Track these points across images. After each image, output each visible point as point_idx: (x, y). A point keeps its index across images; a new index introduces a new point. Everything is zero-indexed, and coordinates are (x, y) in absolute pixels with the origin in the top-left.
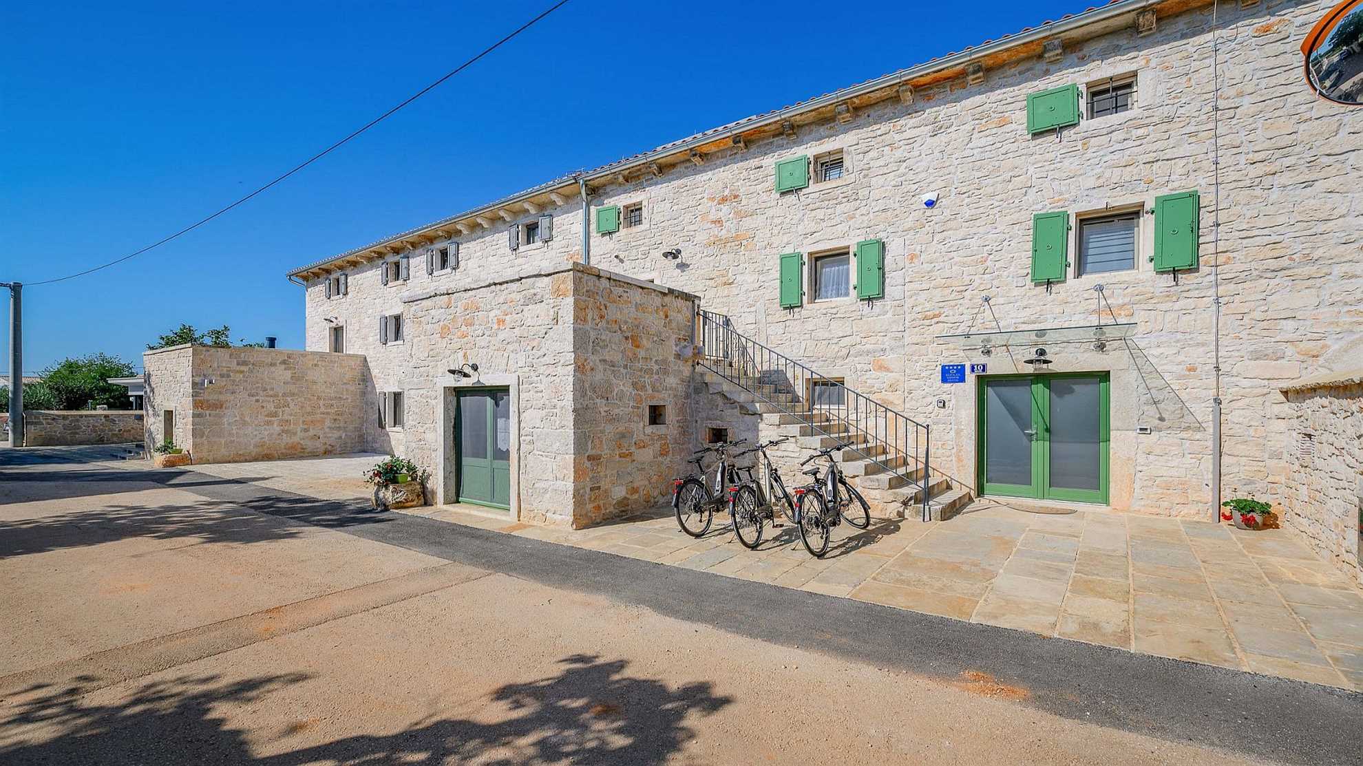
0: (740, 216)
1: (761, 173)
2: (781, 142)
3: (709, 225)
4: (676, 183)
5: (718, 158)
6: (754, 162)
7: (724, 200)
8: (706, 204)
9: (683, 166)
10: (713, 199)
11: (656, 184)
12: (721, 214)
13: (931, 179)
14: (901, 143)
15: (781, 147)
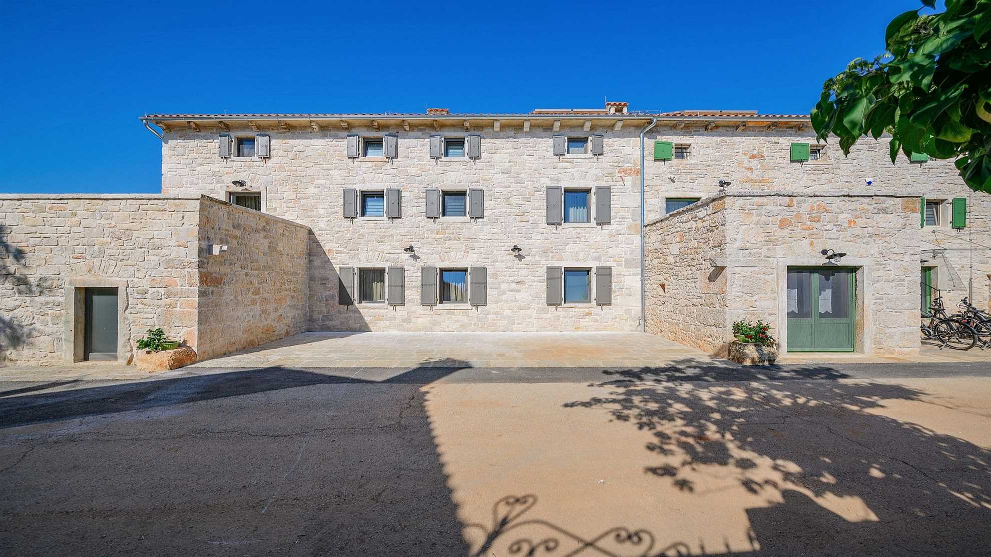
0: (765, 169)
1: (778, 147)
2: (791, 132)
3: (743, 170)
4: (719, 139)
5: (750, 130)
6: (773, 139)
7: (754, 157)
8: (741, 157)
9: (724, 128)
10: (746, 154)
11: (703, 135)
12: (751, 165)
13: (868, 171)
14: (854, 150)
15: (791, 135)
